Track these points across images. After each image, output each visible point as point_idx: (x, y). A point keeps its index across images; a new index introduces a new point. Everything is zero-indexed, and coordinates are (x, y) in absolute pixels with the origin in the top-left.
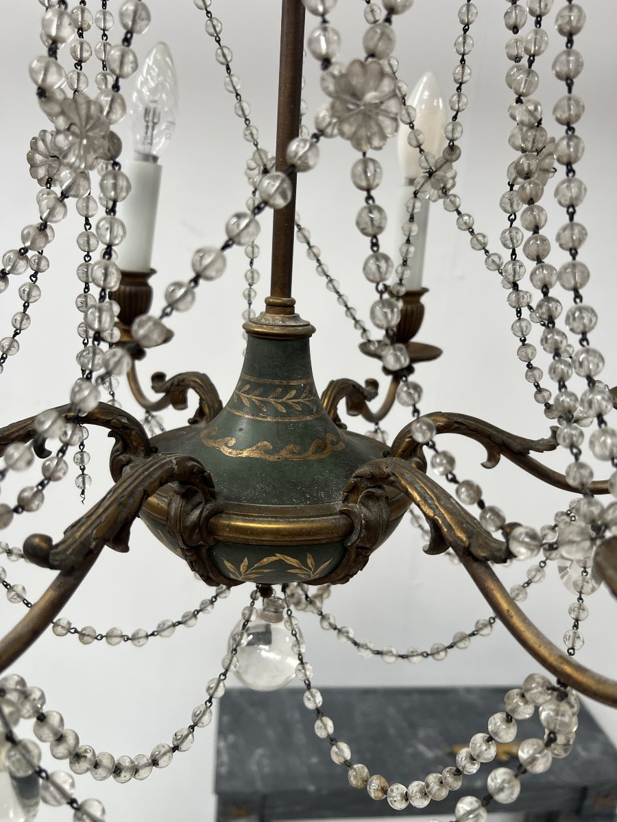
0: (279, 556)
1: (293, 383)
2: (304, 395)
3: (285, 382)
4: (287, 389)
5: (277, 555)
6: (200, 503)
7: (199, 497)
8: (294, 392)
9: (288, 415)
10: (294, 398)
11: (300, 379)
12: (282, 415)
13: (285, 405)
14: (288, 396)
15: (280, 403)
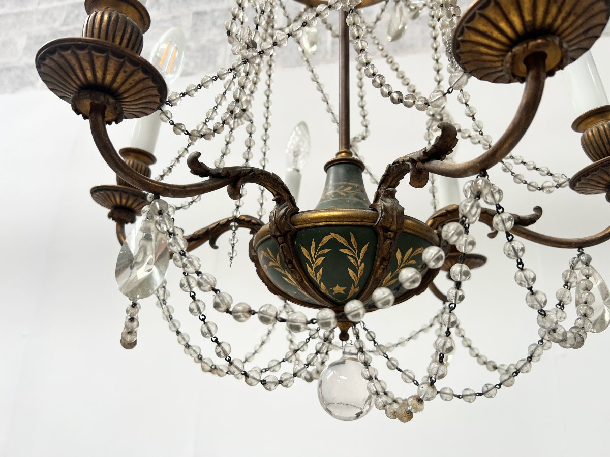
0: (333, 235)
1: (349, 184)
2: (357, 190)
3: (345, 183)
4: (346, 186)
5: (331, 233)
6: (287, 205)
7: (286, 203)
8: (350, 188)
9: (347, 197)
10: (351, 190)
11: (355, 183)
12: (343, 196)
13: (345, 193)
14: (347, 189)
15: (343, 192)
